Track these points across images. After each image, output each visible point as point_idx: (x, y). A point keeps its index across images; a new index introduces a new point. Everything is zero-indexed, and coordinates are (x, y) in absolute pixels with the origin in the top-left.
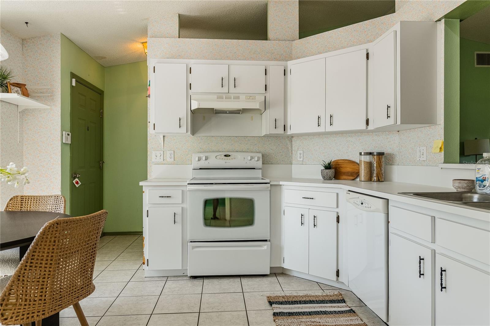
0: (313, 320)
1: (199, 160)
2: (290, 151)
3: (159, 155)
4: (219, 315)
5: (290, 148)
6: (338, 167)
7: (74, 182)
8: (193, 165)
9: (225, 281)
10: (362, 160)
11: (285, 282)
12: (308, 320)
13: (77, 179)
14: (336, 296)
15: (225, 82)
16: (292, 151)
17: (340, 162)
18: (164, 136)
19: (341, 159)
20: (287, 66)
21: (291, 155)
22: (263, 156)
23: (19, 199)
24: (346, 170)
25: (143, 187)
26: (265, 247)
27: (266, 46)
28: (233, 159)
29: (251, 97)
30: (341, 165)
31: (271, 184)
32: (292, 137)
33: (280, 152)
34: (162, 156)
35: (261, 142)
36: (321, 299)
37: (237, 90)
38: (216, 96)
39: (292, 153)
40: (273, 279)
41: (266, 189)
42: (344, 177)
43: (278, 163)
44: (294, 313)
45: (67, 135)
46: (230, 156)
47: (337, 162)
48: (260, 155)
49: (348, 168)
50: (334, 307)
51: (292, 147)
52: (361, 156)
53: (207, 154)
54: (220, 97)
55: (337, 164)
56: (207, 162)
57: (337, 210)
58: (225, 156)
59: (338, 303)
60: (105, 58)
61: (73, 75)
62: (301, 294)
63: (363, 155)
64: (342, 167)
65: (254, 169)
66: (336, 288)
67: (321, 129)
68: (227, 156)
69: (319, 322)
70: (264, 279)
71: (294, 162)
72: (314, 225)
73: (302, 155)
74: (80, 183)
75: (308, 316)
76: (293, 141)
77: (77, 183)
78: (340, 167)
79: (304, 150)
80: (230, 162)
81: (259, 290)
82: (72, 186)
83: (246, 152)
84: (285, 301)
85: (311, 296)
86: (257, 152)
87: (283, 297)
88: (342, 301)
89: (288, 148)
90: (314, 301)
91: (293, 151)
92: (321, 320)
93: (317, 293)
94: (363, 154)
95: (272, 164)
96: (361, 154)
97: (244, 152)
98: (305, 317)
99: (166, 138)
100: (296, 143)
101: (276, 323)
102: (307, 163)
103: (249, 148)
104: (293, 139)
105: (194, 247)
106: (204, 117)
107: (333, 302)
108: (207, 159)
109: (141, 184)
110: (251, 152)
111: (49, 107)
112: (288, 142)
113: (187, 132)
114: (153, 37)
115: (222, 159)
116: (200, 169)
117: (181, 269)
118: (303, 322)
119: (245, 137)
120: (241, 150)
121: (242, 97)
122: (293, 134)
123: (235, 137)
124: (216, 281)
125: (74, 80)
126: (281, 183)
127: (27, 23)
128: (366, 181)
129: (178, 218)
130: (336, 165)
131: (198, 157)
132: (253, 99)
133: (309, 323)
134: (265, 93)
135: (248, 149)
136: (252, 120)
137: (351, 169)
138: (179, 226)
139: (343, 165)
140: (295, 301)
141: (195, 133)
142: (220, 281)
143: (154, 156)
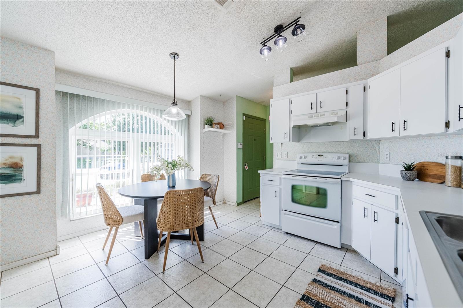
0: (341, 300)
1: (301, 158)
2: (378, 152)
3: (279, 155)
4: (278, 263)
5: (377, 150)
6: (424, 169)
7: (245, 167)
8: (297, 161)
9: (304, 242)
10: (448, 164)
11: (349, 259)
12: (337, 298)
13: (246, 166)
14: (389, 291)
15: (314, 106)
16: (379, 152)
17: (426, 165)
18: (282, 143)
19: (428, 161)
20: (367, 83)
21: (378, 156)
22: (350, 156)
23: (205, 175)
24: (433, 172)
25: (260, 174)
26: (336, 227)
27: (353, 71)
28: (325, 158)
29: (333, 113)
30: (427, 167)
31: (341, 179)
32: (380, 140)
33: (367, 153)
34: (281, 155)
36: (369, 286)
37: (323, 110)
38: (308, 116)
39: (379, 154)
40: (341, 253)
41: (336, 183)
42: (430, 179)
43: (365, 162)
44: (331, 286)
45: (240, 144)
46: (322, 156)
47: (422, 164)
48: (347, 156)
49: (436, 171)
50: (375, 300)
51: (379, 148)
52: (447, 159)
53: (306, 155)
54: (311, 116)
55: (423, 166)
56: (305, 159)
57: (396, 211)
58: (319, 156)
59: (384, 298)
60: (264, 102)
61: (244, 115)
62: (354, 274)
63: (451, 159)
64: (427, 170)
65: (342, 165)
66: (397, 284)
67: (395, 134)
69: (345, 305)
70: (334, 251)
71: (381, 161)
72: (375, 219)
73: (388, 156)
74: (248, 168)
75: (340, 295)
76: (380, 143)
77: (247, 168)
78: (426, 169)
79: (390, 152)
80: (322, 160)
81: (321, 257)
82: (244, 169)
83: (337, 153)
84: (333, 274)
85: (360, 280)
86: (346, 153)
87: (334, 270)
88: (390, 298)
89: (375, 150)
90: (359, 285)
91: (381, 153)
92: (349, 304)
93: (373, 280)
94: (449, 157)
95: (360, 162)
96: (447, 158)
97: (335, 153)
98: (336, 294)
99: (283, 144)
100: (384, 146)
101: (309, 287)
102: (393, 163)
104: (381, 142)
105: (285, 214)
106: (306, 130)
107: (379, 295)
108: (305, 157)
109: (259, 172)
110: (341, 153)
111: (231, 132)
112: (375, 144)
113: (289, 141)
114: (276, 86)
115: (317, 158)
116: (302, 164)
117: (279, 225)
118: (330, 297)
119: (336, 142)
120: (332, 152)
121: (327, 114)
122: (380, 138)
123: (328, 142)
124: (298, 239)
125: (244, 117)
126: (351, 179)
127: (221, 95)
128: (454, 187)
129: (277, 194)
130: (421, 167)
131: (300, 156)
132: (335, 114)
133: (334, 301)
134: (346, 108)
135: (338, 151)
136: (342, 129)
137: (439, 172)
138: (277, 199)
139: (429, 167)
140: (341, 278)
141: (300, 141)
142: (300, 241)
143: (276, 155)
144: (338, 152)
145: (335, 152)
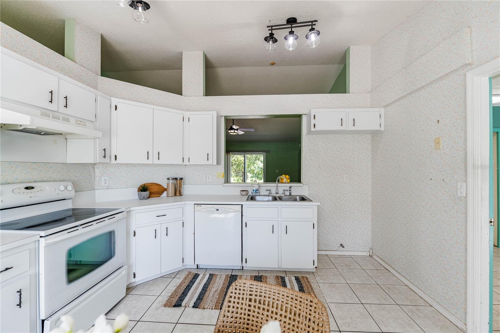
2: (93, 177)
5: (93, 174)
15: (54, 98)
17: (149, 185)
21: (94, 181)
28: (40, 192)
29: (81, 122)
31: (126, 211)
32: (95, 164)
33: (84, 179)
35: (65, 170)
38: (39, 112)
39: (95, 179)
43: (82, 190)
46: (33, 188)
49: (155, 189)
51: (95, 173)
52: (167, 180)
57: (183, 219)
58: (27, 188)
65: (65, 199)
67: (150, 162)
68: (30, 189)
71: (96, 187)
72: (167, 234)
73: (107, 181)
79: (110, 176)
80: (36, 196)
83: (48, 181)
86: (61, 181)
89: (91, 175)
94: (170, 179)
97: (44, 181)
100: (99, 171)
102: (114, 188)
103: (52, 176)
104: (96, 166)
112: (91, 169)
115: (24, 193)
119: (46, 164)
120: (41, 180)
123: (32, 164)
132: (83, 125)
134: (95, 122)
135: (50, 177)
144: (50, 179)
145: (44, 179)
